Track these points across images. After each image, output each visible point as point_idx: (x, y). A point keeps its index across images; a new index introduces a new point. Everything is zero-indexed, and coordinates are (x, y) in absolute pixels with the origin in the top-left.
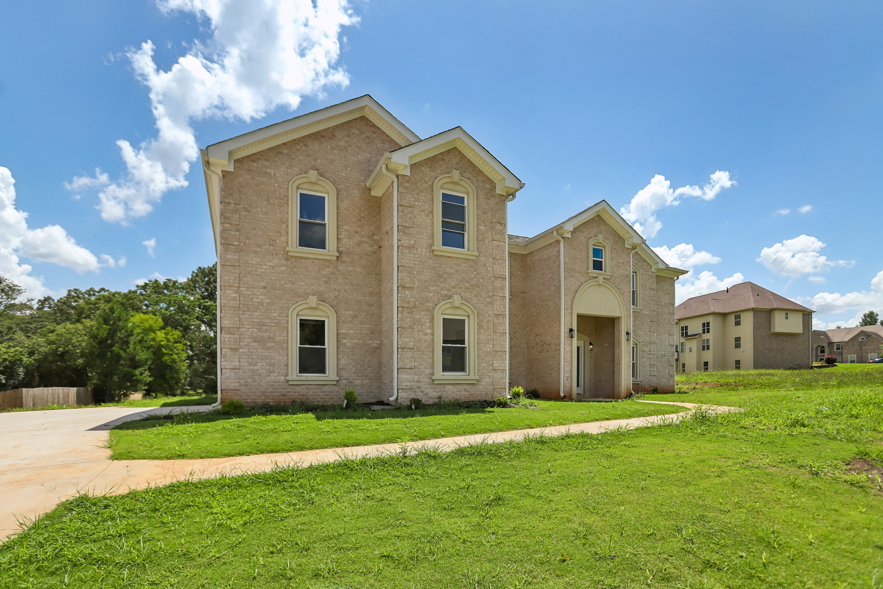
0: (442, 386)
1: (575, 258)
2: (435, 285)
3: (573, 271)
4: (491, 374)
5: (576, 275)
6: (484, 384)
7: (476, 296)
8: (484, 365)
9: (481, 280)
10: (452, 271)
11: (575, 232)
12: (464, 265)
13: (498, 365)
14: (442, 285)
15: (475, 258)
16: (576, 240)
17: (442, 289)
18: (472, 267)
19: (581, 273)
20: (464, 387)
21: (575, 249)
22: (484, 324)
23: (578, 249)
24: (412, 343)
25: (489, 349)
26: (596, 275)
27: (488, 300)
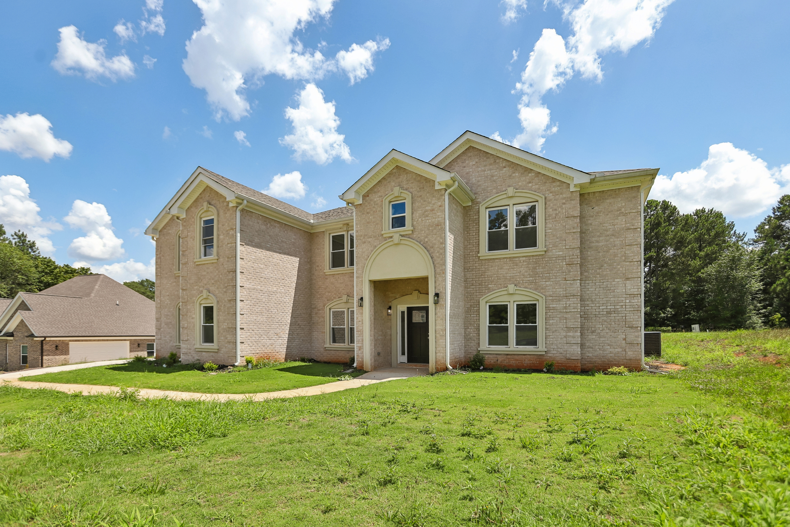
0: (200, 353)
1: (368, 223)
2: (197, 285)
3: (366, 237)
4: (226, 345)
5: (369, 240)
6: (222, 352)
7: (218, 288)
8: (222, 338)
9: (221, 276)
10: (205, 273)
11: (368, 196)
12: (211, 268)
13: (230, 338)
14: (200, 284)
15: (216, 261)
16: (369, 203)
17: (200, 287)
18: (215, 267)
19: (375, 237)
20: (212, 354)
21: (368, 213)
22: (222, 308)
23: (372, 212)
24: (186, 325)
25: (225, 327)
26: (391, 235)
27: (224, 290)
